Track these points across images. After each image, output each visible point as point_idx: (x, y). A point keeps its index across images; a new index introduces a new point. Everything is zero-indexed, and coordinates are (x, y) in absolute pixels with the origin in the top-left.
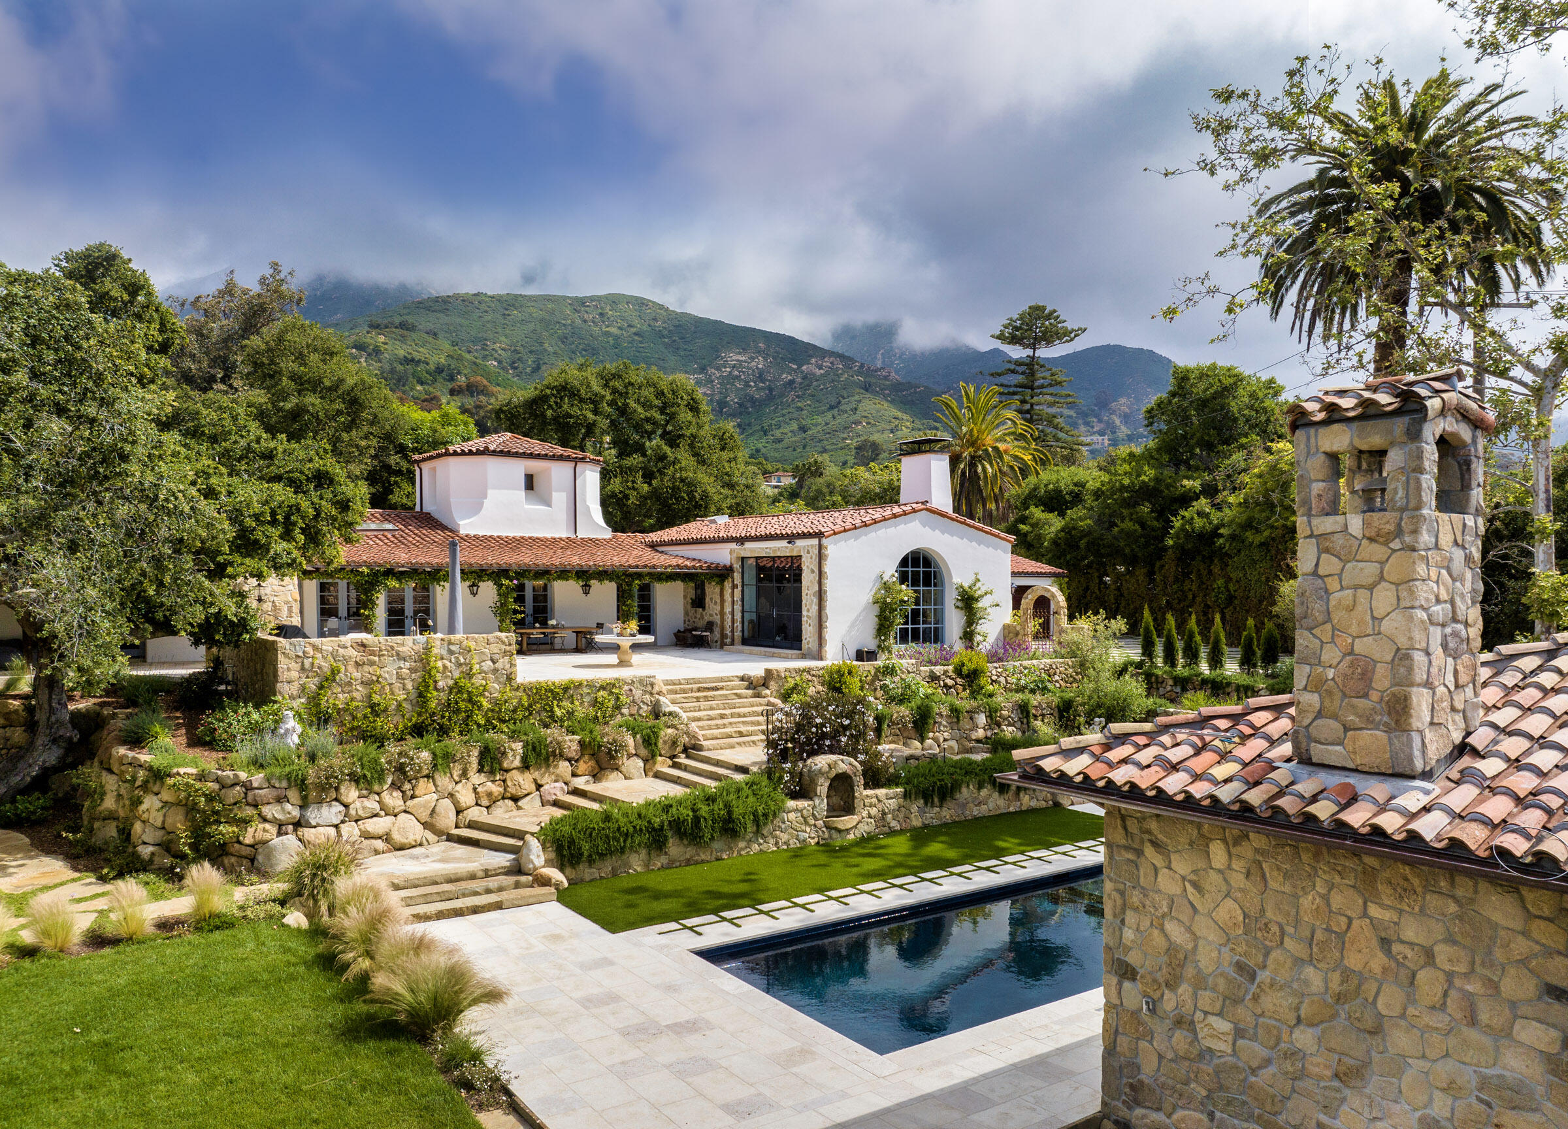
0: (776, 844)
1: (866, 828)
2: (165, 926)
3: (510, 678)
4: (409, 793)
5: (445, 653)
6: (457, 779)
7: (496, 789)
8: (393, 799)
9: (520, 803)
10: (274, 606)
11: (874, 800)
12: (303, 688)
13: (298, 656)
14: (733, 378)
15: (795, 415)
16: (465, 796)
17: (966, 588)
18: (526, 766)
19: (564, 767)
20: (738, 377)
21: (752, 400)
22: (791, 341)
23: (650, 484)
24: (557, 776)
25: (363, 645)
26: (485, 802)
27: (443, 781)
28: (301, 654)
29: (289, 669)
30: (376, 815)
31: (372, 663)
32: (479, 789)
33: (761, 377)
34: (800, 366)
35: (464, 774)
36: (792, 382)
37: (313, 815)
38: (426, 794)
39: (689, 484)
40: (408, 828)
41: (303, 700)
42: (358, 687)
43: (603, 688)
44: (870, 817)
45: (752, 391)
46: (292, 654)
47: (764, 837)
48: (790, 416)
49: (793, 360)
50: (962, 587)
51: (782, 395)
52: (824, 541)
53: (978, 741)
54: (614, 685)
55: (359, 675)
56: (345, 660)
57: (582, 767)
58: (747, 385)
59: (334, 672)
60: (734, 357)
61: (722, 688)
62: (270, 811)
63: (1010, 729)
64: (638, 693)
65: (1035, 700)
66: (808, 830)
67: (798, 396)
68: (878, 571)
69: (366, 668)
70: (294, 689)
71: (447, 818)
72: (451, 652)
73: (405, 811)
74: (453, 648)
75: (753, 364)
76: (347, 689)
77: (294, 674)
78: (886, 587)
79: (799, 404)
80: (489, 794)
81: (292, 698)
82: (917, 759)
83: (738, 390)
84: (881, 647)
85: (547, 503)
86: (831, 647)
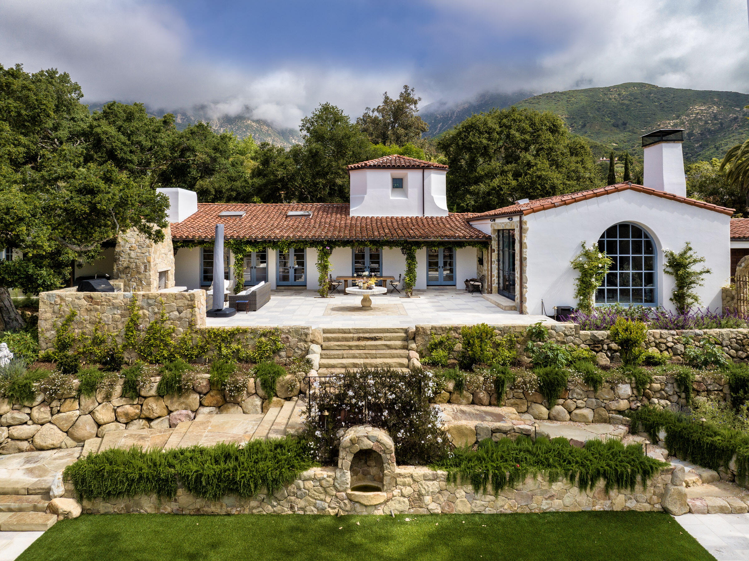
0: (292, 508)
1: (398, 506)
3: (191, 324)
4: (55, 410)
5: (145, 306)
6: (100, 401)
7: (134, 411)
8: (42, 413)
9: (152, 424)
10: (136, 265)
11: (408, 480)
12: (54, 326)
13: (51, 304)
14: (697, 120)
15: (737, 137)
16: (105, 414)
17: (677, 257)
18: (160, 395)
19: (194, 399)
20: (700, 119)
21: (709, 131)
22: (737, 95)
23: (517, 180)
24: (186, 404)
25: (91, 297)
26: (123, 420)
27: (85, 401)
28: (53, 302)
29: (46, 312)
30: (26, 423)
31: (97, 310)
32: (119, 410)
33: (715, 117)
34: (742, 108)
35: (108, 398)
36: (736, 119)
38: (71, 411)
39: (543, 179)
40: (50, 435)
41: (53, 332)
42: (88, 326)
43: (264, 335)
44: (403, 496)
45: (709, 126)
46: (48, 302)
47: (276, 499)
48: (734, 138)
49: (737, 106)
50: (672, 254)
51: (729, 126)
52: (525, 218)
53: (620, 412)
54: (273, 334)
55: (87, 317)
56: (80, 307)
57: (209, 400)
58: (706, 123)
59: (73, 315)
60: (698, 108)
61: (380, 339)
63: (663, 402)
64: (293, 340)
65: (697, 375)
66: (328, 499)
67: (739, 126)
68: (579, 241)
69: (93, 313)
70: (48, 325)
72: (149, 305)
73: (50, 422)
74: (151, 302)
75: (711, 110)
76: (81, 326)
77: (49, 315)
78: (587, 254)
79: (740, 131)
80: (126, 414)
81: (47, 330)
82: (505, 433)
83: (700, 126)
84: (580, 305)
85: (406, 196)
86: (531, 304)
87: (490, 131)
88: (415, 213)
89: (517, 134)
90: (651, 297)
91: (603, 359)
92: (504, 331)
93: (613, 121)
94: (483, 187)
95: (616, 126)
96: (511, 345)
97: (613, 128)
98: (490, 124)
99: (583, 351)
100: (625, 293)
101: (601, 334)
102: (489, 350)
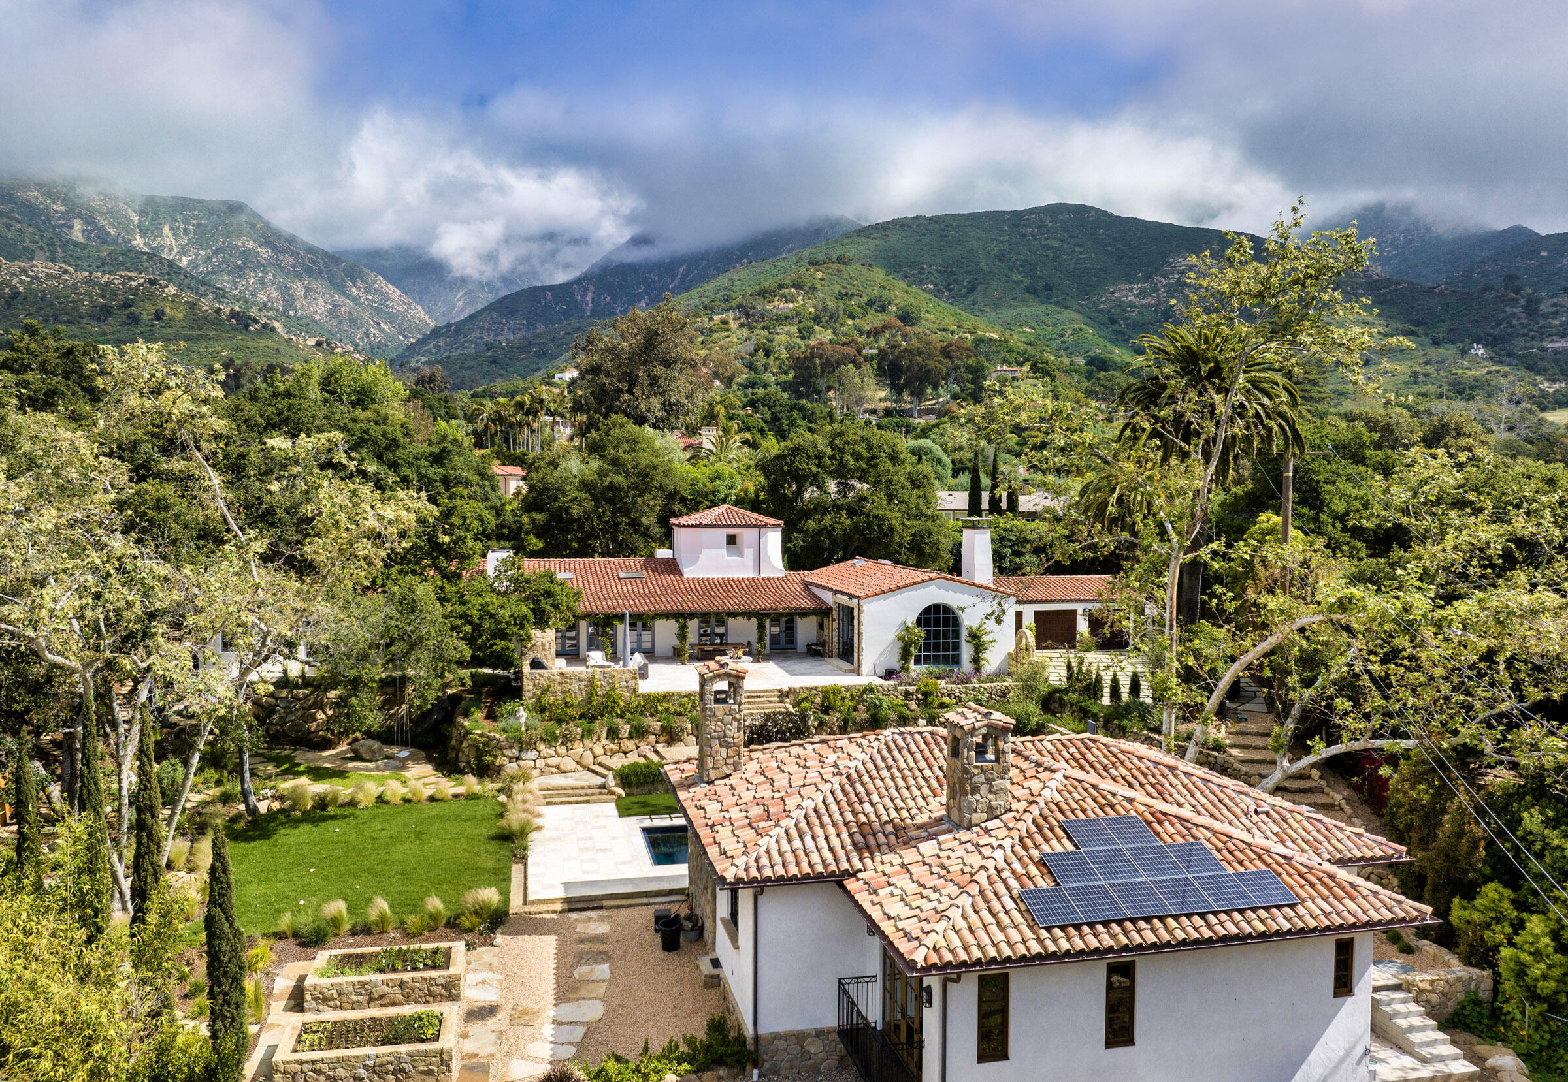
2: (456, 796)
3: (635, 691)
4: (570, 748)
5: (601, 678)
6: (595, 742)
7: (615, 747)
8: (562, 750)
12: (533, 695)
14: (1181, 284)
16: (598, 750)
17: (974, 630)
18: (631, 737)
19: (652, 738)
24: (648, 742)
25: (562, 674)
26: (609, 754)
27: (587, 742)
29: (528, 685)
30: (553, 757)
31: (566, 683)
32: (606, 747)
35: (599, 739)
37: (524, 756)
38: (578, 749)
40: (569, 764)
41: (531, 701)
42: (560, 694)
46: (533, 678)
50: (971, 628)
55: (560, 688)
57: (662, 738)
59: (549, 687)
60: (1183, 262)
62: (507, 752)
68: (902, 619)
69: (563, 685)
70: (530, 694)
71: (588, 759)
73: (568, 756)
76: (554, 695)
77: (530, 688)
78: (908, 629)
80: (611, 750)
81: (527, 699)
84: (903, 668)
85: (742, 555)
86: (866, 667)
87: (820, 457)
88: (750, 574)
89: (852, 462)
90: (956, 661)
91: (913, 705)
92: (848, 688)
93: (1027, 281)
94: (811, 524)
95: (1032, 291)
96: (852, 698)
97: (1027, 295)
98: (821, 447)
99: (900, 700)
100: (936, 658)
101: (912, 689)
102: (839, 703)
